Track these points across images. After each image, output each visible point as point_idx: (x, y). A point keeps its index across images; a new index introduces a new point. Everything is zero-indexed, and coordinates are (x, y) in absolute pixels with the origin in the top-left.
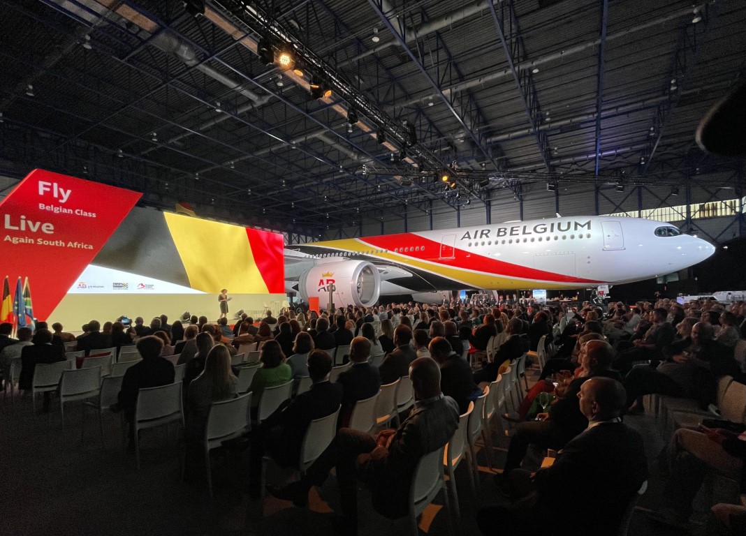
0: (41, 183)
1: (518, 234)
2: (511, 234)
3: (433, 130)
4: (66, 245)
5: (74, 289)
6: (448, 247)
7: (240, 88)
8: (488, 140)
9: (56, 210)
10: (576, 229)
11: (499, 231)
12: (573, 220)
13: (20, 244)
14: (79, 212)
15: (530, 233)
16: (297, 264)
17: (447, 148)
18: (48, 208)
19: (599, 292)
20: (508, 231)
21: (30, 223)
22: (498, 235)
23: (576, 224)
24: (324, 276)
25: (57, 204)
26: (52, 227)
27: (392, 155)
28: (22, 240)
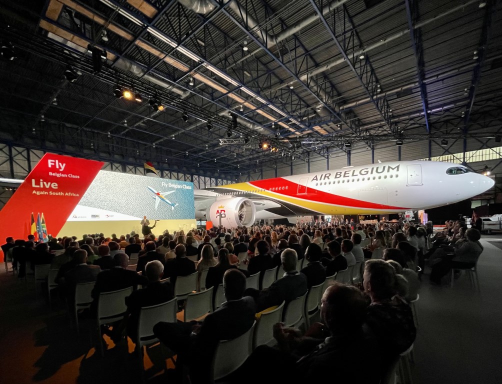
0: (49, 161)
1: (348, 176)
2: (344, 176)
3: (302, 103)
4: (65, 194)
5: (70, 219)
6: (303, 187)
7: (171, 87)
8: (341, 108)
9: (58, 175)
10: (388, 171)
11: (337, 174)
12: (387, 165)
13: (41, 195)
14: (70, 176)
15: (357, 175)
16: (206, 200)
17: (314, 115)
18: (54, 174)
19: (407, 216)
20: (343, 174)
21: (45, 183)
22: (336, 177)
23: (389, 167)
24: (219, 208)
25: (58, 172)
26: (56, 185)
27: (273, 123)
28: (42, 193)
